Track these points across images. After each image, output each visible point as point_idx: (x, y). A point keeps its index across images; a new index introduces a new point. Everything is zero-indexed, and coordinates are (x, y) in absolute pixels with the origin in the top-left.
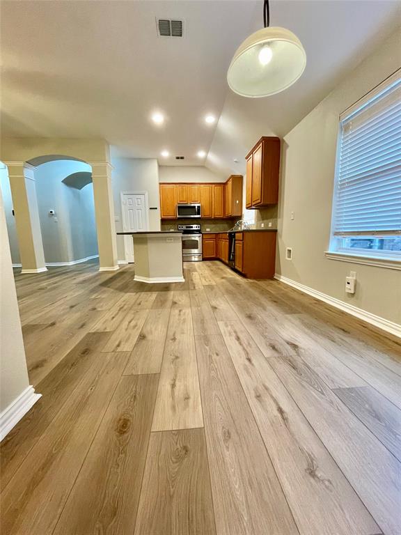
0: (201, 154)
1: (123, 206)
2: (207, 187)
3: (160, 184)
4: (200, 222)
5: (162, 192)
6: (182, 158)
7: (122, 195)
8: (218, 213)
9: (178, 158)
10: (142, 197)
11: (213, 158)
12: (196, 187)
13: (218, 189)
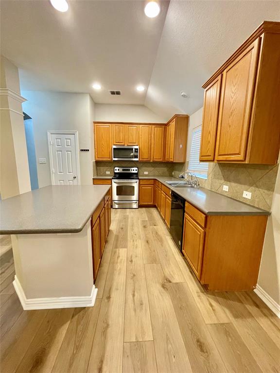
0: (140, 88)
1: (50, 147)
2: (146, 128)
3: (95, 123)
4: (138, 165)
5: (96, 132)
6: (118, 93)
7: (49, 134)
8: (157, 156)
9: (113, 93)
10: (72, 137)
11: (154, 93)
12: (134, 127)
13: (158, 131)
